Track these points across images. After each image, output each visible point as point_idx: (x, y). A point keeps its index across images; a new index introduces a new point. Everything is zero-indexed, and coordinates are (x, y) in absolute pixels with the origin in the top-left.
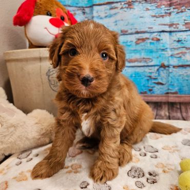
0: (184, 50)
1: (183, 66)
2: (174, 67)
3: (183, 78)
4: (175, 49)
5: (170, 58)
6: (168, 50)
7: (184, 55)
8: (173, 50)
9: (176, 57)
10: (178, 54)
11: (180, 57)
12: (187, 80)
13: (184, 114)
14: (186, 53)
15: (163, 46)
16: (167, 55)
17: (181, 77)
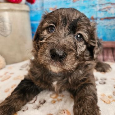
0: (110, 5)
1: (108, 18)
2: (101, 19)
3: (106, 28)
4: (102, 5)
5: (98, 12)
6: (97, 6)
7: (109, 10)
8: (101, 5)
9: (103, 11)
10: (105, 9)
11: (106, 11)
12: (110, 30)
13: (105, 57)
14: (111, 8)
15: (93, 3)
16: (96, 10)
17: (105, 28)
